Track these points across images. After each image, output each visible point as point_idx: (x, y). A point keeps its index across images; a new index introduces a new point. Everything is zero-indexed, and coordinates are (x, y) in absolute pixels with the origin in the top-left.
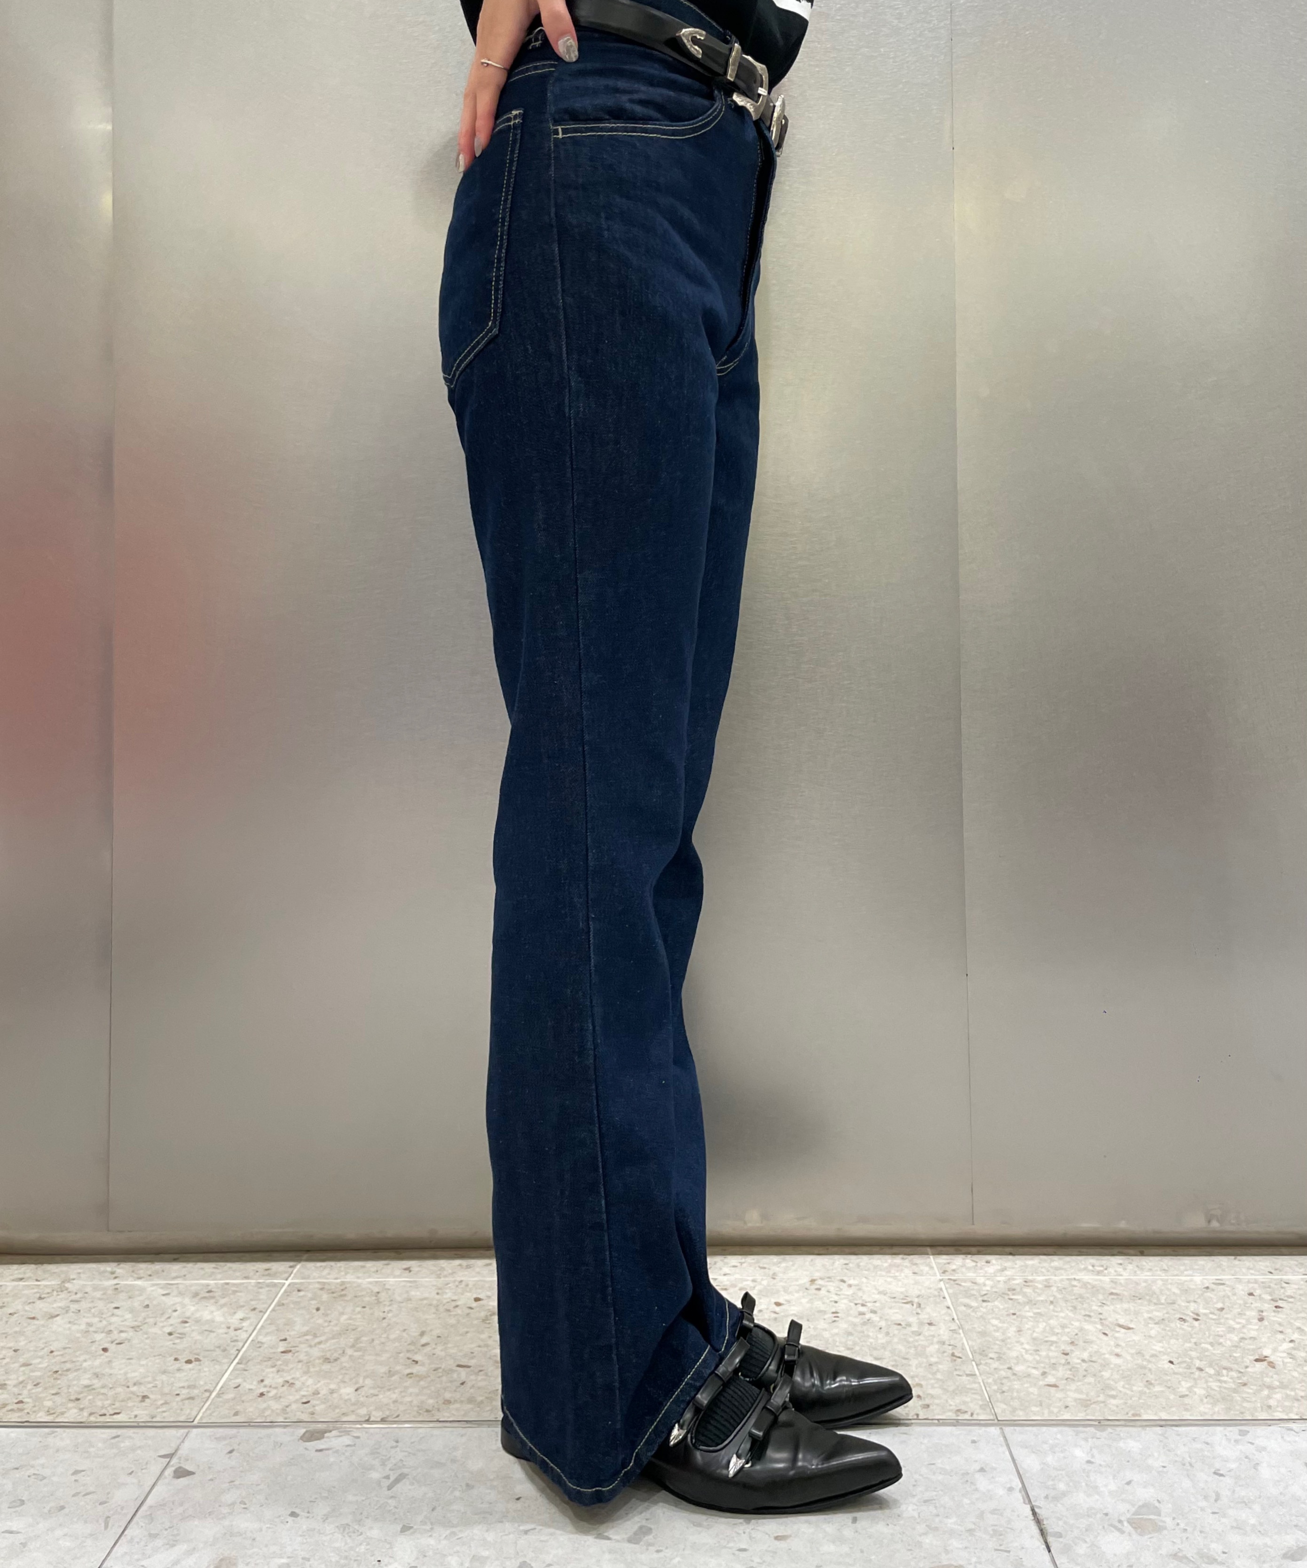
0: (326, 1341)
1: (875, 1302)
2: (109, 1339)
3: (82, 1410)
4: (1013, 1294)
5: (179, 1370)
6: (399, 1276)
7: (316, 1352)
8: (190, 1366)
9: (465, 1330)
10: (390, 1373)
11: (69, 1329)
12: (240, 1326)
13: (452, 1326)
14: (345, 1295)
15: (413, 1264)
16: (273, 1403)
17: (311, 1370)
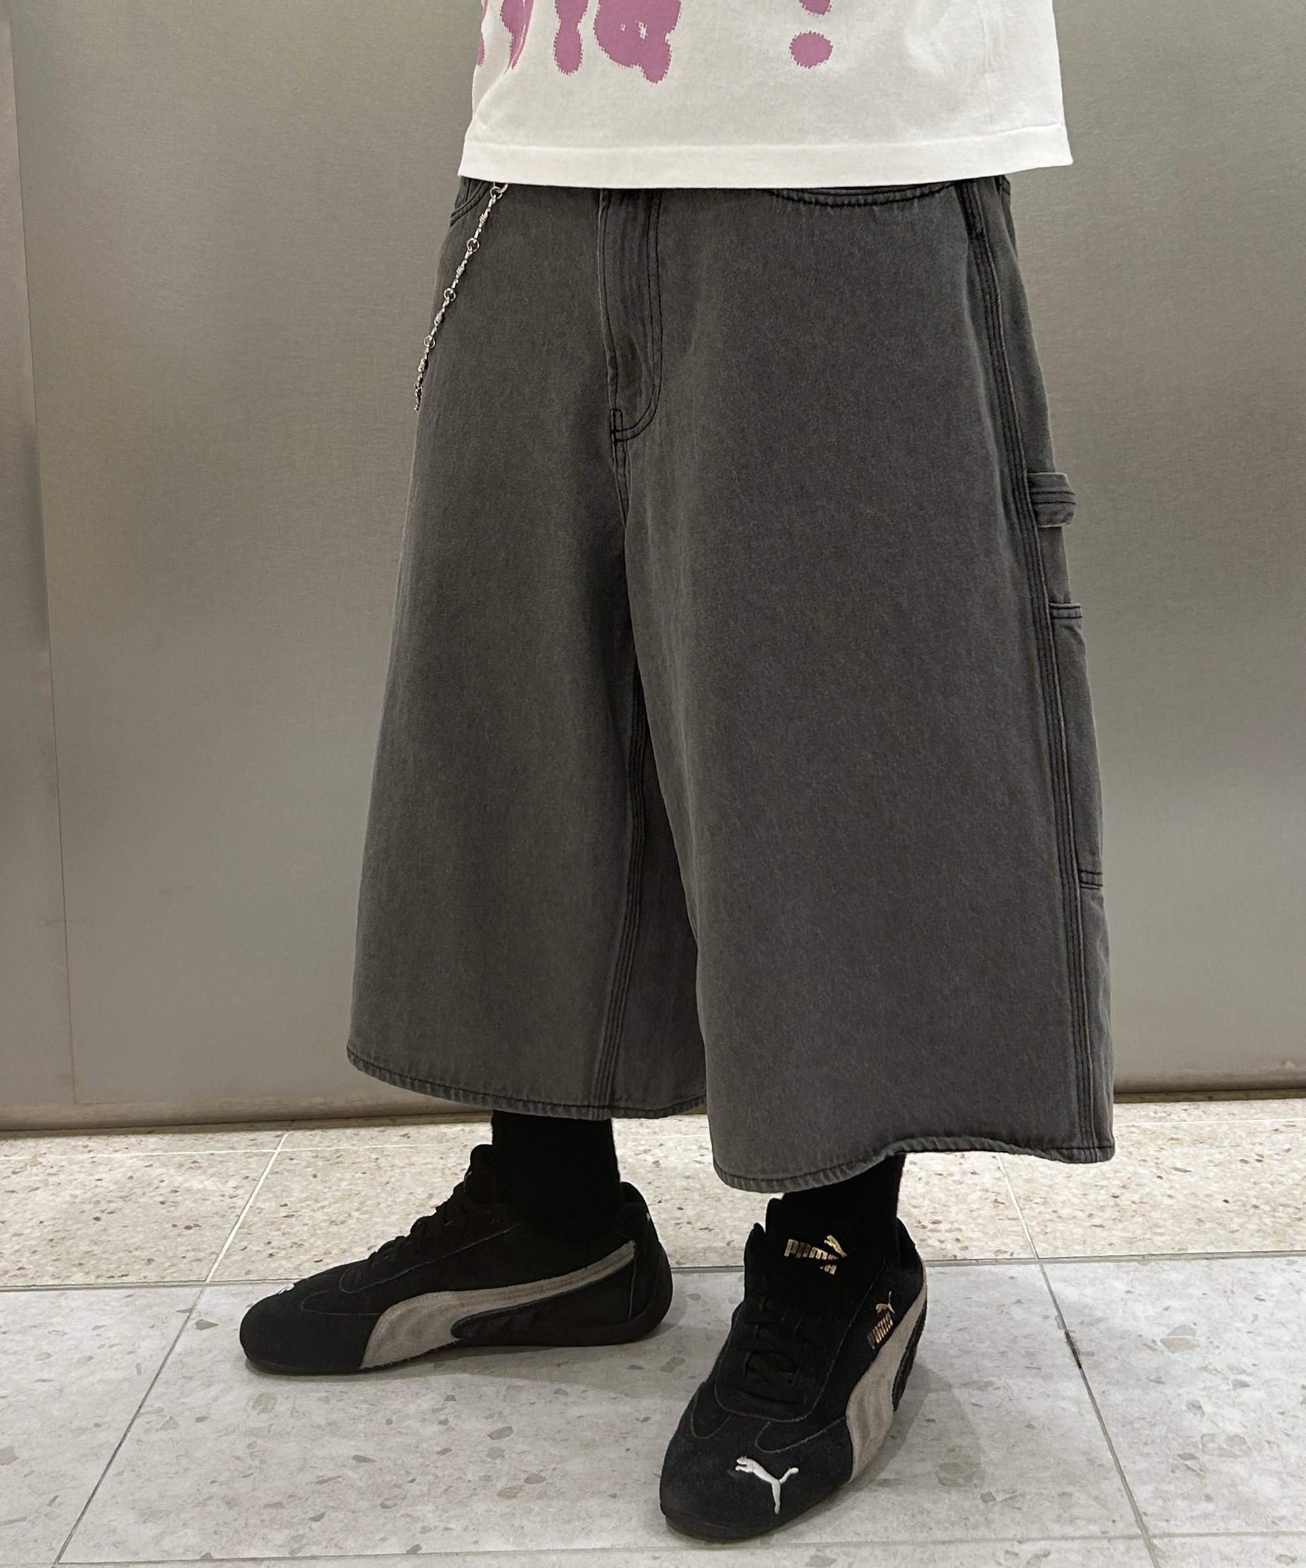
0: (330, 1206)
2: (98, 1209)
3: (88, 1273)
5: (179, 1235)
6: (397, 1143)
7: (320, 1216)
8: (192, 1231)
11: (54, 1200)
12: (235, 1194)
14: (342, 1162)
15: (411, 1130)
16: (283, 1262)
17: (319, 1232)
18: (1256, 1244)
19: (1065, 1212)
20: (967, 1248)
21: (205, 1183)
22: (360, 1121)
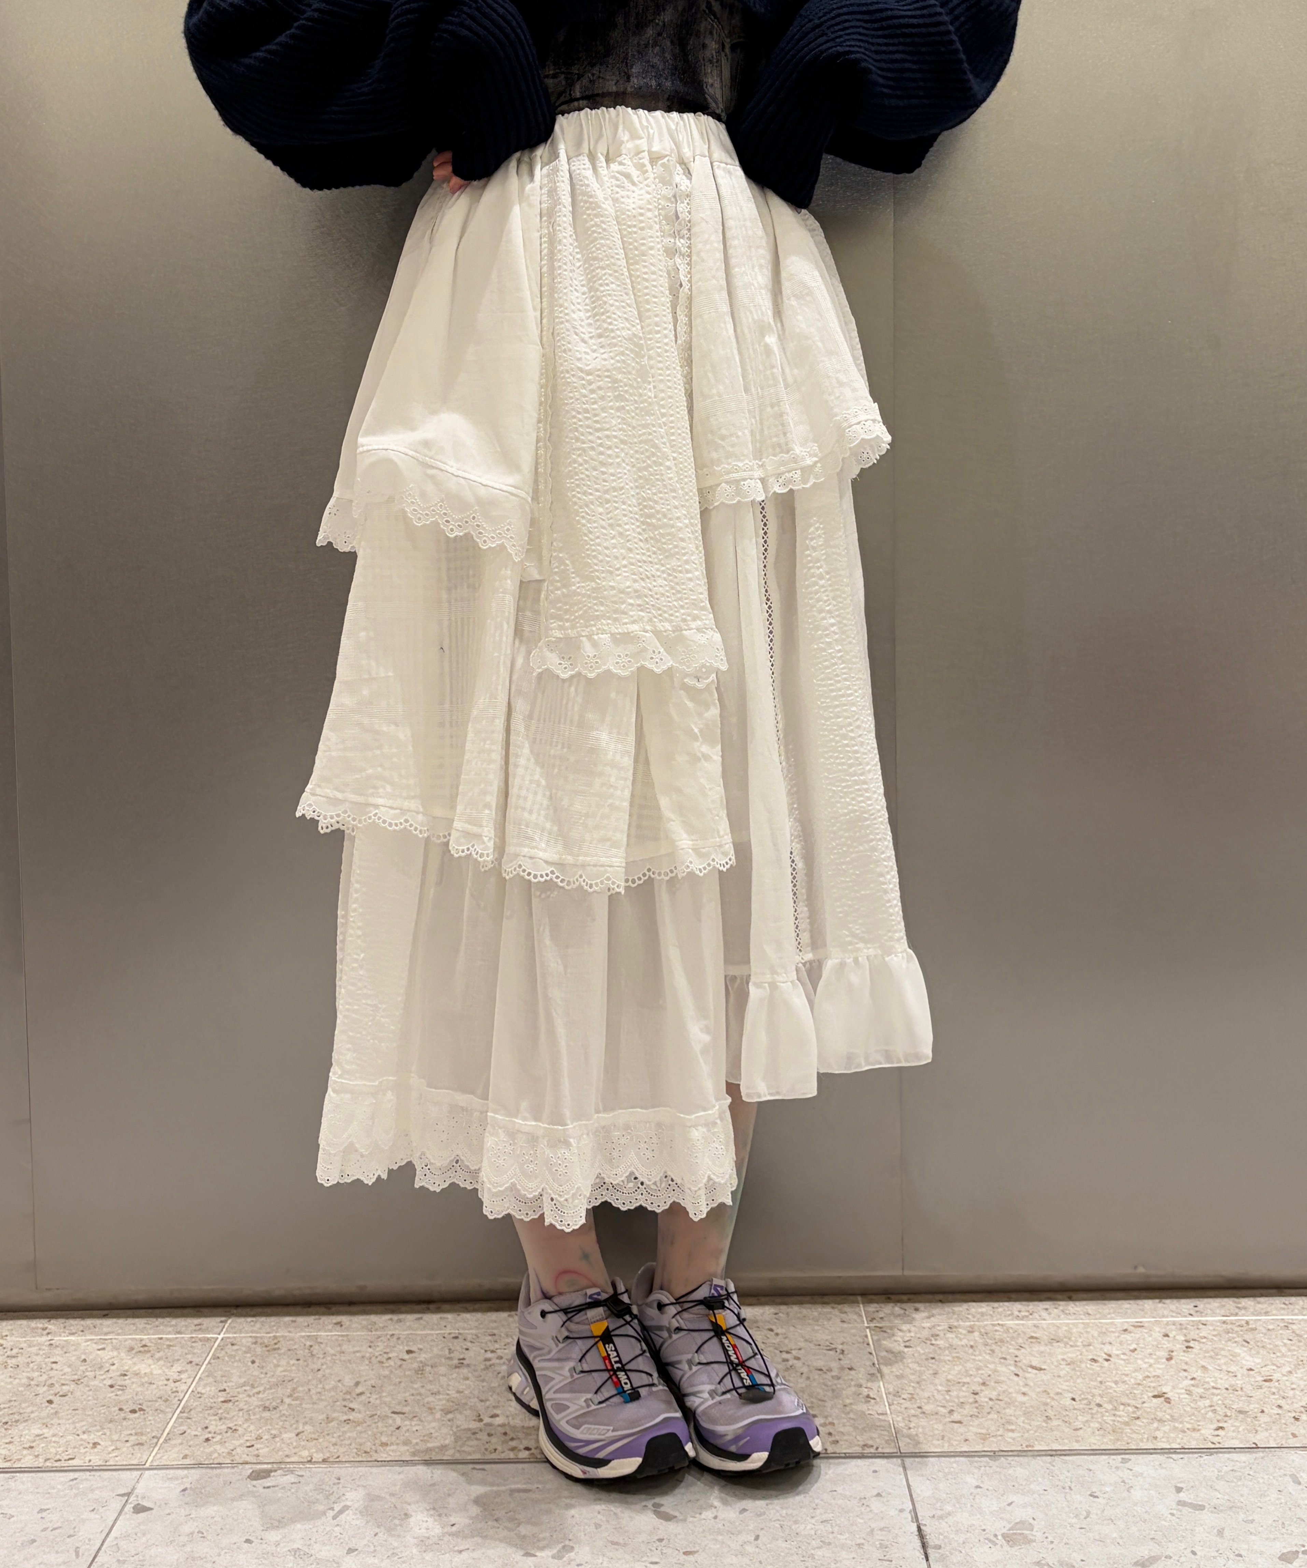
0: (264, 1391)
1: (800, 1349)
2: (52, 1392)
3: (37, 1456)
4: (936, 1340)
5: (125, 1419)
6: (331, 1331)
7: (255, 1401)
8: (136, 1415)
9: (398, 1380)
10: (329, 1420)
11: (11, 1383)
12: (178, 1378)
13: (385, 1377)
14: (279, 1349)
15: (344, 1319)
16: (218, 1447)
17: (252, 1417)
18: (1095, 1442)
19: (928, 1408)
20: (838, 1442)
21: (153, 1367)
22: (298, 1309)
